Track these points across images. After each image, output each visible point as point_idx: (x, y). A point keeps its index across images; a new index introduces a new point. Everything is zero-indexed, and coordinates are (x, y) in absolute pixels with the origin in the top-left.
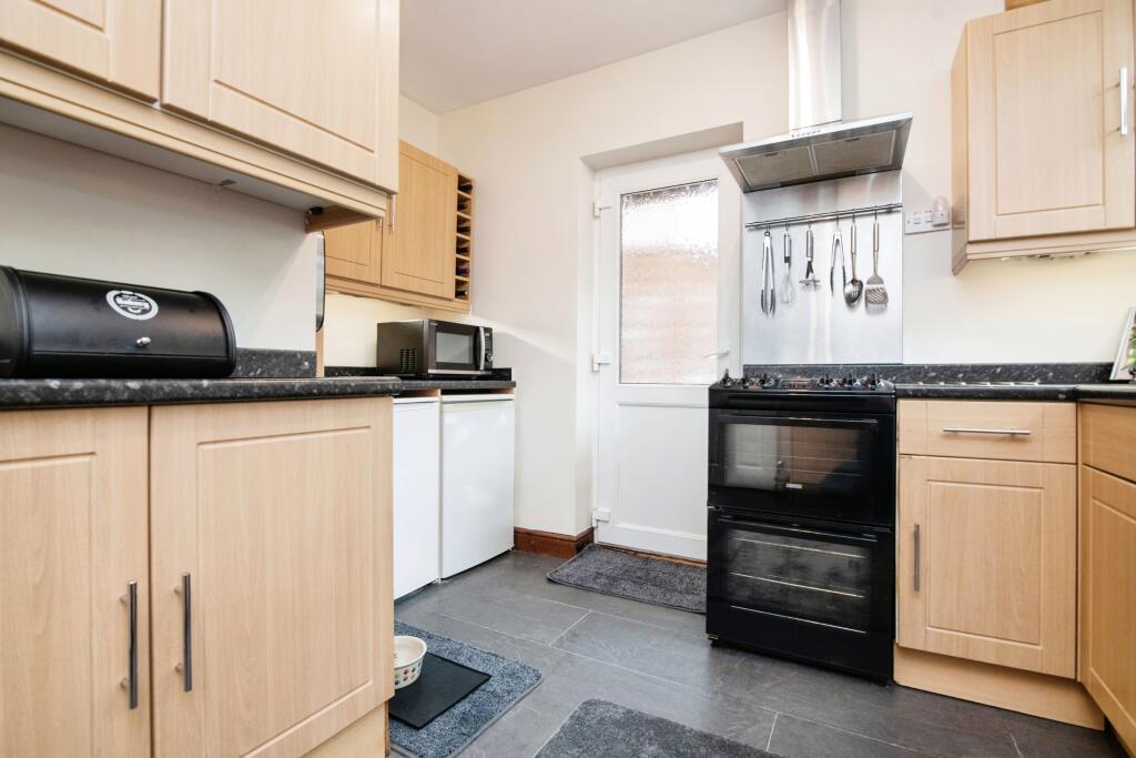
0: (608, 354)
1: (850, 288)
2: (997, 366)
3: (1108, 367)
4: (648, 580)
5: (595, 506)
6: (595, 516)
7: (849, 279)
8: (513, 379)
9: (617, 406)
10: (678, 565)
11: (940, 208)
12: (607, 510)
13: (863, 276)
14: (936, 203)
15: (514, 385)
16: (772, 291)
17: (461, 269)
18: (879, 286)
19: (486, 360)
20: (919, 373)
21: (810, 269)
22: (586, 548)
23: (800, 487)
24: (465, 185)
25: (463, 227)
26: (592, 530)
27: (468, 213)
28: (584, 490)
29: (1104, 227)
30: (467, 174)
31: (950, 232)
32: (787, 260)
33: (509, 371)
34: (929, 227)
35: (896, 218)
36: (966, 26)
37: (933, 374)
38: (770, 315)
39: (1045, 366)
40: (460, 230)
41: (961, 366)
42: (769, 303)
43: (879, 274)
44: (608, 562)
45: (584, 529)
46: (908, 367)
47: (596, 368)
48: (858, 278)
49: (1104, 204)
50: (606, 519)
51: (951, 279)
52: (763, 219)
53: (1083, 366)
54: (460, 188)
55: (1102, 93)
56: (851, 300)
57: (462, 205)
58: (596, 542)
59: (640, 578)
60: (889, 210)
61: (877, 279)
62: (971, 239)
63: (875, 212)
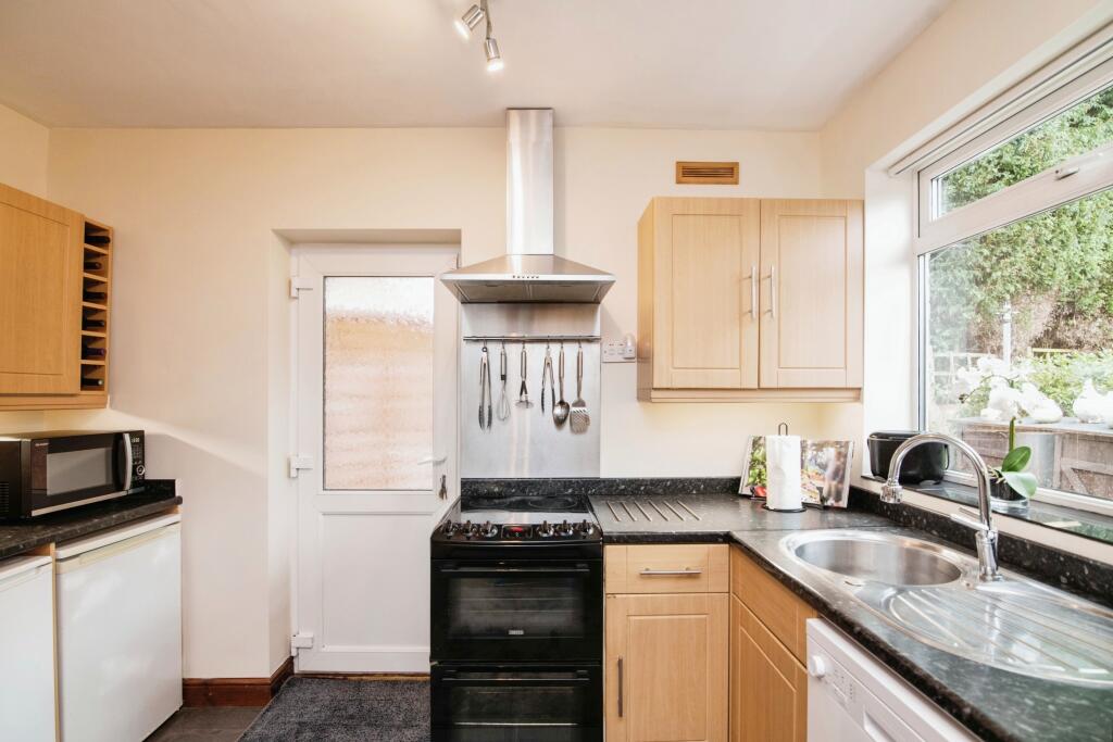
0: (309, 457)
1: (559, 411)
2: (668, 480)
3: (736, 482)
4: (363, 718)
5: (294, 631)
6: (295, 644)
7: (558, 400)
8: (177, 494)
9: (321, 517)
10: (395, 683)
11: (629, 344)
12: (310, 635)
13: (570, 398)
14: (626, 339)
15: (180, 501)
16: (490, 407)
17: (91, 350)
18: (581, 409)
19: (134, 473)
20: (612, 486)
21: (523, 387)
22: (285, 684)
23: (521, 632)
24: (96, 236)
25: (93, 293)
26: (290, 661)
27: (103, 274)
28: (281, 617)
29: (739, 387)
30: (99, 220)
31: (636, 364)
32: (504, 377)
33: (171, 483)
34: (621, 359)
35: (595, 347)
36: (653, 201)
37: (623, 487)
38: (487, 430)
39: (699, 480)
40: (87, 296)
41: (643, 480)
42: (485, 418)
43: (583, 397)
44: (313, 701)
45: (280, 663)
46: (604, 481)
47: (292, 473)
48: (566, 400)
49: (740, 368)
50: (310, 645)
51: (636, 407)
52: (480, 334)
53: (722, 480)
54: (88, 240)
55: (740, 281)
56: (559, 422)
57: (92, 263)
58: (296, 671)
59: (352, 717)
60: (590, 340)
61: (580, 403)
62: (655, 386)
63: (579, 340)
